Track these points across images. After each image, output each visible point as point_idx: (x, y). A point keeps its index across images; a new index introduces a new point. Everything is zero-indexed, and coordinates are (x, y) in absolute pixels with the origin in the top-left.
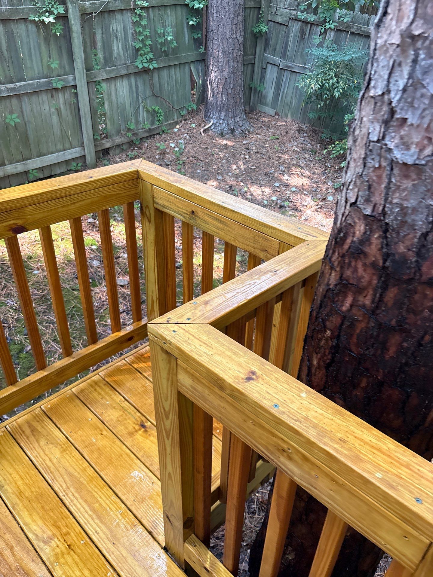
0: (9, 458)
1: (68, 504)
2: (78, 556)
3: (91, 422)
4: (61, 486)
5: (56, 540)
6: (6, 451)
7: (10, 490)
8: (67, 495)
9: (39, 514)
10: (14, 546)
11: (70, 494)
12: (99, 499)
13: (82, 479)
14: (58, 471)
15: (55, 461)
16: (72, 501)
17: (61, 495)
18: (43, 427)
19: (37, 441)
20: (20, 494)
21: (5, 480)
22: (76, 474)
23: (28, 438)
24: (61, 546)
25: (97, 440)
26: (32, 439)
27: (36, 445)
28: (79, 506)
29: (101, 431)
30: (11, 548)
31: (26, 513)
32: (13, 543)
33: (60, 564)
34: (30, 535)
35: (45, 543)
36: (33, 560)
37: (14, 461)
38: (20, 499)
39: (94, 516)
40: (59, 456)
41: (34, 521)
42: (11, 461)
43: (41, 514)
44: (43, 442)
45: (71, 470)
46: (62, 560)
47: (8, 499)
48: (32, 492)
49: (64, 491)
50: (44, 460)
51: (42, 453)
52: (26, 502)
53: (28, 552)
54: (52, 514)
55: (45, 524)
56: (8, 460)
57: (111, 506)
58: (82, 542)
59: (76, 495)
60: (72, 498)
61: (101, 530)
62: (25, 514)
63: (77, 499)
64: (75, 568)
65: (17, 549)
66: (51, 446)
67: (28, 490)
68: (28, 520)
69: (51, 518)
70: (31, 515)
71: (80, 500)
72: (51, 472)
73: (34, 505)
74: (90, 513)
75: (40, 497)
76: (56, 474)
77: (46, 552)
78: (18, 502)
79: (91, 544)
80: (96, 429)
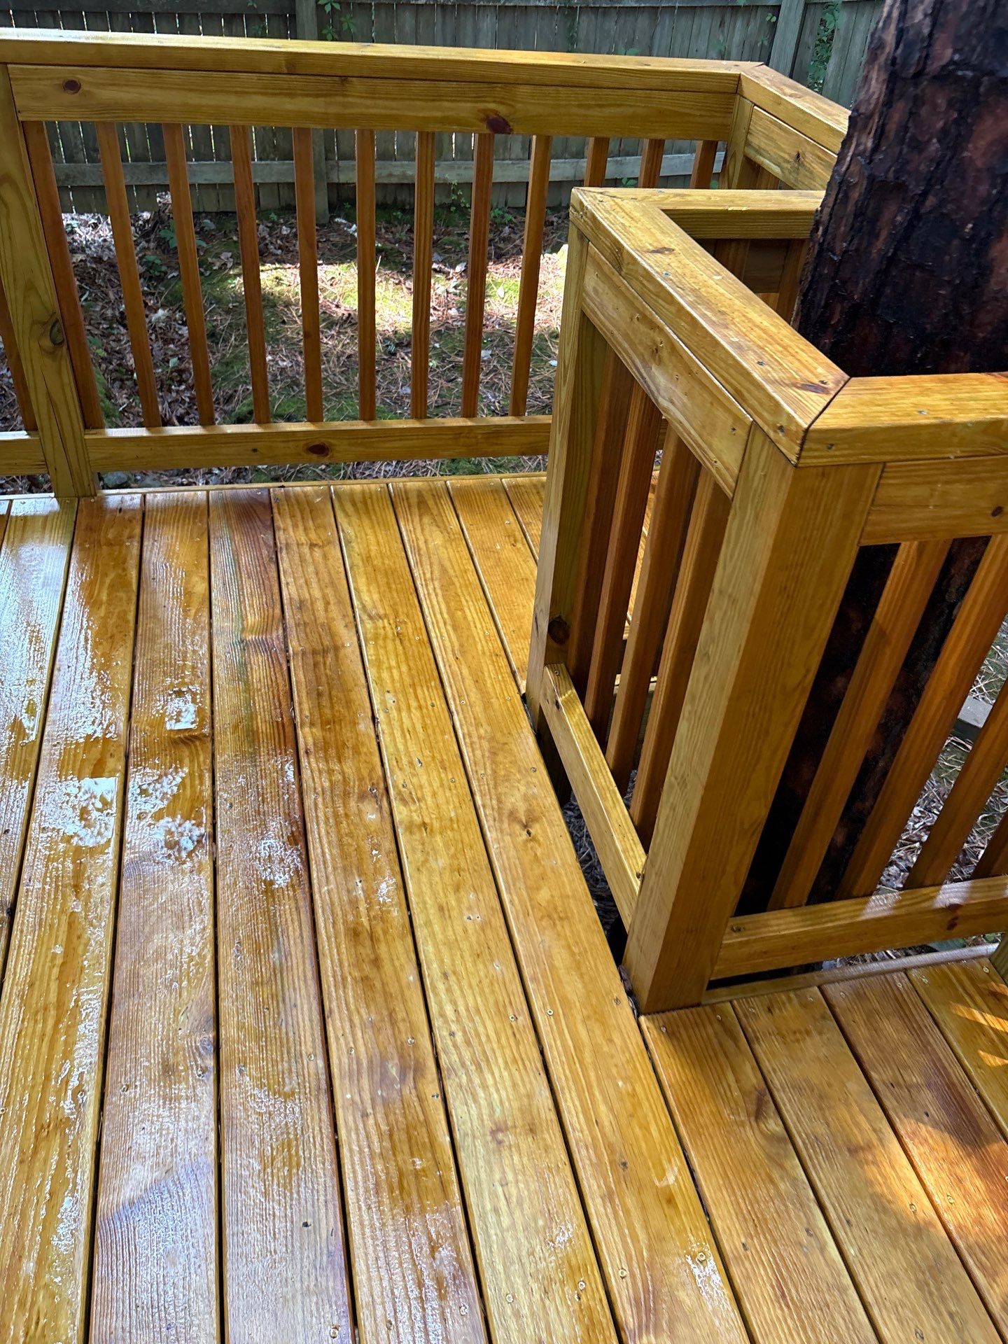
0: (374, 517)
1: (422, 596)
2: (404, 648)
3: (508, 526)
4: (424, 574)
5: (386, 621)
6: (374, 510)
7: (357, 549)
8: (427, 585)
9: (379, 587)
10: (332, 602)
11: (431, 587)
12: (466, 609)
13: (455, 580)
14: (430, 558)
15: (431, 545)
16: (429, 594)
17: (418, 583)
18: (436, 504)
19: (420, 516)
20: (368, 559)
21: (356, 537)
22: (451, 572)
23: (410, 507)
24: (388, 629)
25: (502, 549)
26: (415, 510)
27: (417, 519)
28: (435, 603)
29: (515, 541)
30: (327, 603)
31: (364, 580)
32: (332, 600)
33: (376, 644)
34: (356, 603)
35: (371, 617)
36: (346, 626)
37: (378, 523)
38: (363, 563)
39: (449, 621)
40: (440, 543)
41: (369, 591)
42: (375, 522)
43: (382, 589)
44: (426, 520)
45: (447, 564)
46: (381, 642)
47: (350, 556)
48: (383, 563)
49: (425, 580)
50: (417, 539)
51: (419, 530)
52: (370, 569)
53: (344, 616)
54: (395, 595)
55: (381, 600)
56: (371, 519)
57: (477, 621)
58: (417, 638)
59: (439, 592)
60: (431, 591)
61: (449, 637)
62: (362, 582)
63: (436, 595)
64: (392, 657)
65: (332, 607)
66: (435, 528)
67: (380, 560)
68: (363, 588)
69: (392, 598)
70: (368, 585)
71: (441, 599)
72: (419, 554)
73: (379, 577)
74: (446, 616)
75: (389, 573)
76: (425, 559)
77: (366, 627)
78: (361, 564)
79: (428, 645)
80: (509, 536)
